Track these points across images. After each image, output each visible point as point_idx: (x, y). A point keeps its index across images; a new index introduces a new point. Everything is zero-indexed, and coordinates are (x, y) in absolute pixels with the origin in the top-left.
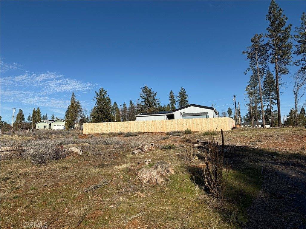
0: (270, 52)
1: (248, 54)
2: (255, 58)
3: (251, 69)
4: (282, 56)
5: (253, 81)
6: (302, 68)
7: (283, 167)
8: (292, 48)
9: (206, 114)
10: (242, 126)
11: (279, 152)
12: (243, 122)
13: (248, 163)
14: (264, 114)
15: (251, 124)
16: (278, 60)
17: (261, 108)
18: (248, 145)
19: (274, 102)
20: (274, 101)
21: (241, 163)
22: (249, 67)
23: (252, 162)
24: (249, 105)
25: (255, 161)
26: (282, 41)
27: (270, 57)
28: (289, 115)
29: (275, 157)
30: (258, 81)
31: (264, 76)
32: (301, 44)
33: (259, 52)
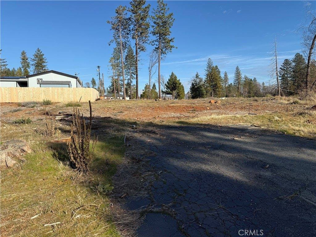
0: (132, 27)
1: (113, 24)
2: (119, 31)
3: (115, 41)
4: (141, 33)
5: (116, 53)
6: (156, 48)
7: (141, 135)
8: (149, 28)
9: (68, 84)
10: (106, 98)
11: (138, 122)
12: (106, 94)
13: (113, 134)
14: (125, 87)
15: (114, 96)
16: (138, 36)
17: (123, 81)
18: (112, 116)
19: (133, 77)
20: (133, 75)
21: (107, 133)
22: (113, 39)
23: (116, 132)
24: (112, 78)
25: (118, 130)
26: (142, 19)
27: (132, 32)
28: (144, 89)
29: (135, 126)
30: (120, 55)
31: (126, 50)
32: (156, 25)
33: (122, 25)
